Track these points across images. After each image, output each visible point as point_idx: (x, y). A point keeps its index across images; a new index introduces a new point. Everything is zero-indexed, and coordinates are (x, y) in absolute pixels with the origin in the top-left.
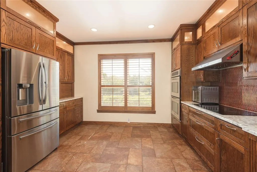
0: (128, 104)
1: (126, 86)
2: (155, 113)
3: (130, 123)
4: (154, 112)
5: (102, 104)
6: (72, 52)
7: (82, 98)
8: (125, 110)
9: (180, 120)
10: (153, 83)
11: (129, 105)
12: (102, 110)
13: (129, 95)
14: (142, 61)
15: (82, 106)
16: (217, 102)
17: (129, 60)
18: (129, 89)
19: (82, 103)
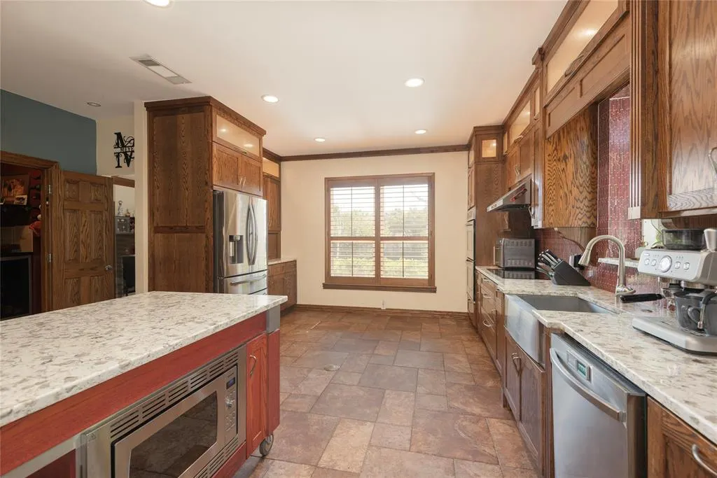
0: (382, 273)
1: (378, 239)
2: (435, 292)
3: (387, 309)
4: (433, 290)
5: (332, 272)
6: (277, 175)
7: (295, 261)
8: (378, 284)
9: (474, 300)
10: (432, 232)
11: (383, 275)
12: (332, 283)
13: (384, 255)
14: (409, 188)
15: (295, 276)
16: (531, 265)
17: (385, 187)
18: (384, 244)
19: (296, 271)
